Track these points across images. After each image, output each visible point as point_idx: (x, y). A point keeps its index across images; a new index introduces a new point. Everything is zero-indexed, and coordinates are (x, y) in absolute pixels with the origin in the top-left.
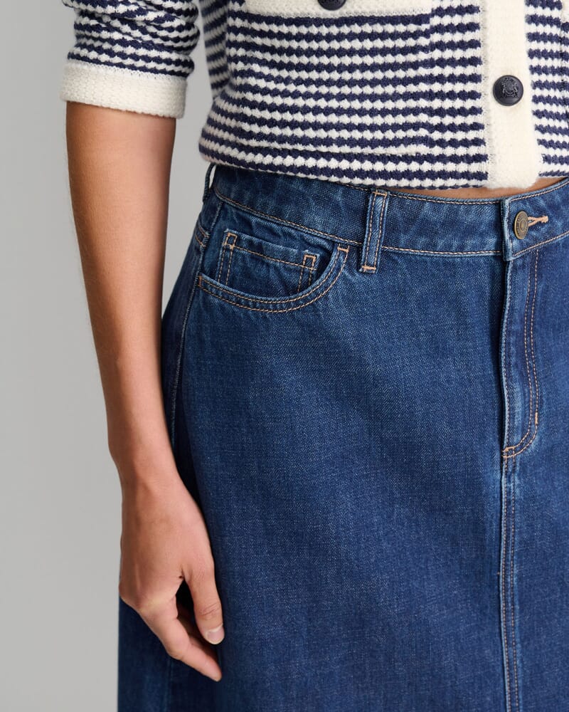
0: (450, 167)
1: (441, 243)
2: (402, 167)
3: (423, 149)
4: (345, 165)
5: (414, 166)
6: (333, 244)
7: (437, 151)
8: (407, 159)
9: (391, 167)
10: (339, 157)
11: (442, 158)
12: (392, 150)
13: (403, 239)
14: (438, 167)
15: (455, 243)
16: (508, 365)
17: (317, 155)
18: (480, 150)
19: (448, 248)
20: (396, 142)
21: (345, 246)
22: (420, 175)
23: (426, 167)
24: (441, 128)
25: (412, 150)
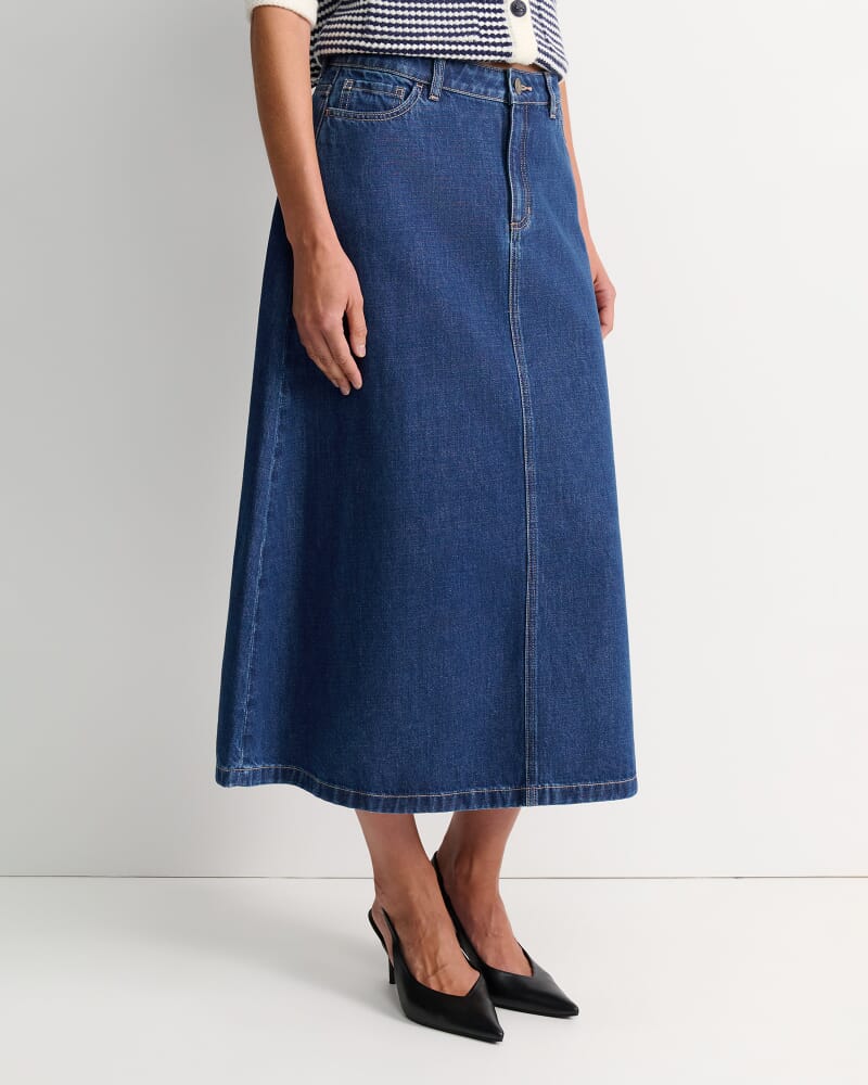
0: (492, 49)
1: (474, 88)
2: (466, 48)
3: (477, 38)
4: (434, 47)
5: (473, 48)
6: (414, 82)
7: (484, 40)
8: (468, 43)
9: (460, 48)
10: (431, 43)
11: (487, 44)
12: (460, 39)
13: (454, 83)
14: (486, 48)
15: (483, 90)
16: (512, 170)
17: (418, 43)
18: (508, 40)
19: (478, 92)
20: (462, 34)
21: (421, 84)
22: (476, 53)
23: (479, 48)
24: (485, 28)
25: (472, 38)
